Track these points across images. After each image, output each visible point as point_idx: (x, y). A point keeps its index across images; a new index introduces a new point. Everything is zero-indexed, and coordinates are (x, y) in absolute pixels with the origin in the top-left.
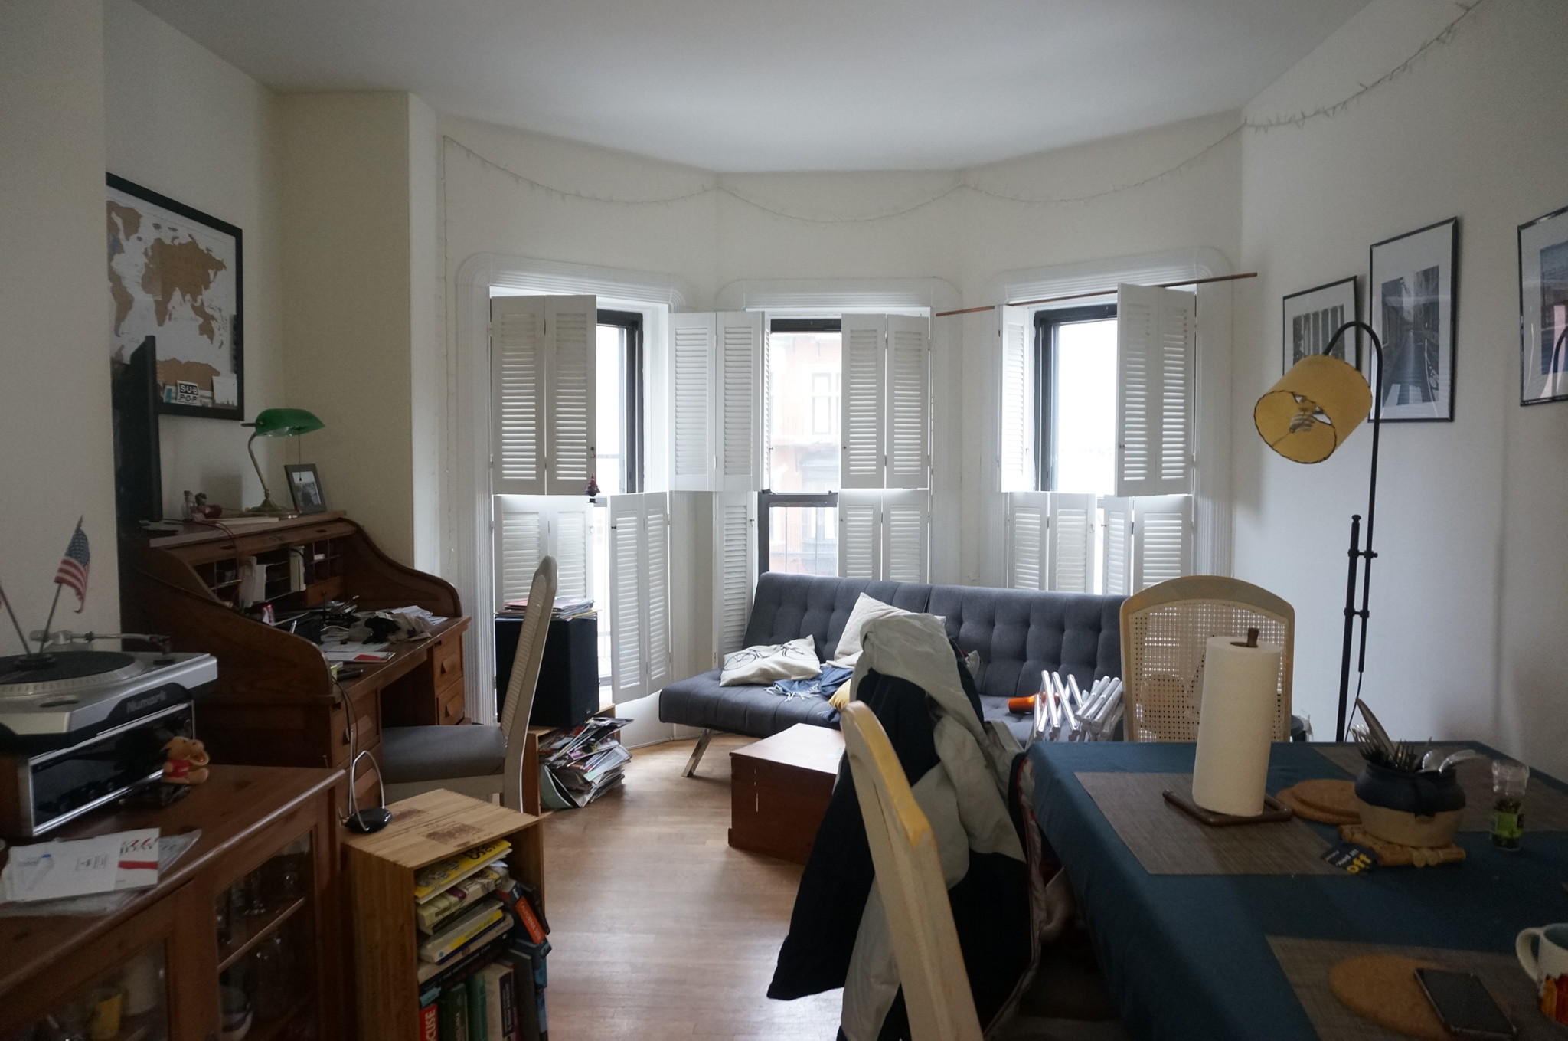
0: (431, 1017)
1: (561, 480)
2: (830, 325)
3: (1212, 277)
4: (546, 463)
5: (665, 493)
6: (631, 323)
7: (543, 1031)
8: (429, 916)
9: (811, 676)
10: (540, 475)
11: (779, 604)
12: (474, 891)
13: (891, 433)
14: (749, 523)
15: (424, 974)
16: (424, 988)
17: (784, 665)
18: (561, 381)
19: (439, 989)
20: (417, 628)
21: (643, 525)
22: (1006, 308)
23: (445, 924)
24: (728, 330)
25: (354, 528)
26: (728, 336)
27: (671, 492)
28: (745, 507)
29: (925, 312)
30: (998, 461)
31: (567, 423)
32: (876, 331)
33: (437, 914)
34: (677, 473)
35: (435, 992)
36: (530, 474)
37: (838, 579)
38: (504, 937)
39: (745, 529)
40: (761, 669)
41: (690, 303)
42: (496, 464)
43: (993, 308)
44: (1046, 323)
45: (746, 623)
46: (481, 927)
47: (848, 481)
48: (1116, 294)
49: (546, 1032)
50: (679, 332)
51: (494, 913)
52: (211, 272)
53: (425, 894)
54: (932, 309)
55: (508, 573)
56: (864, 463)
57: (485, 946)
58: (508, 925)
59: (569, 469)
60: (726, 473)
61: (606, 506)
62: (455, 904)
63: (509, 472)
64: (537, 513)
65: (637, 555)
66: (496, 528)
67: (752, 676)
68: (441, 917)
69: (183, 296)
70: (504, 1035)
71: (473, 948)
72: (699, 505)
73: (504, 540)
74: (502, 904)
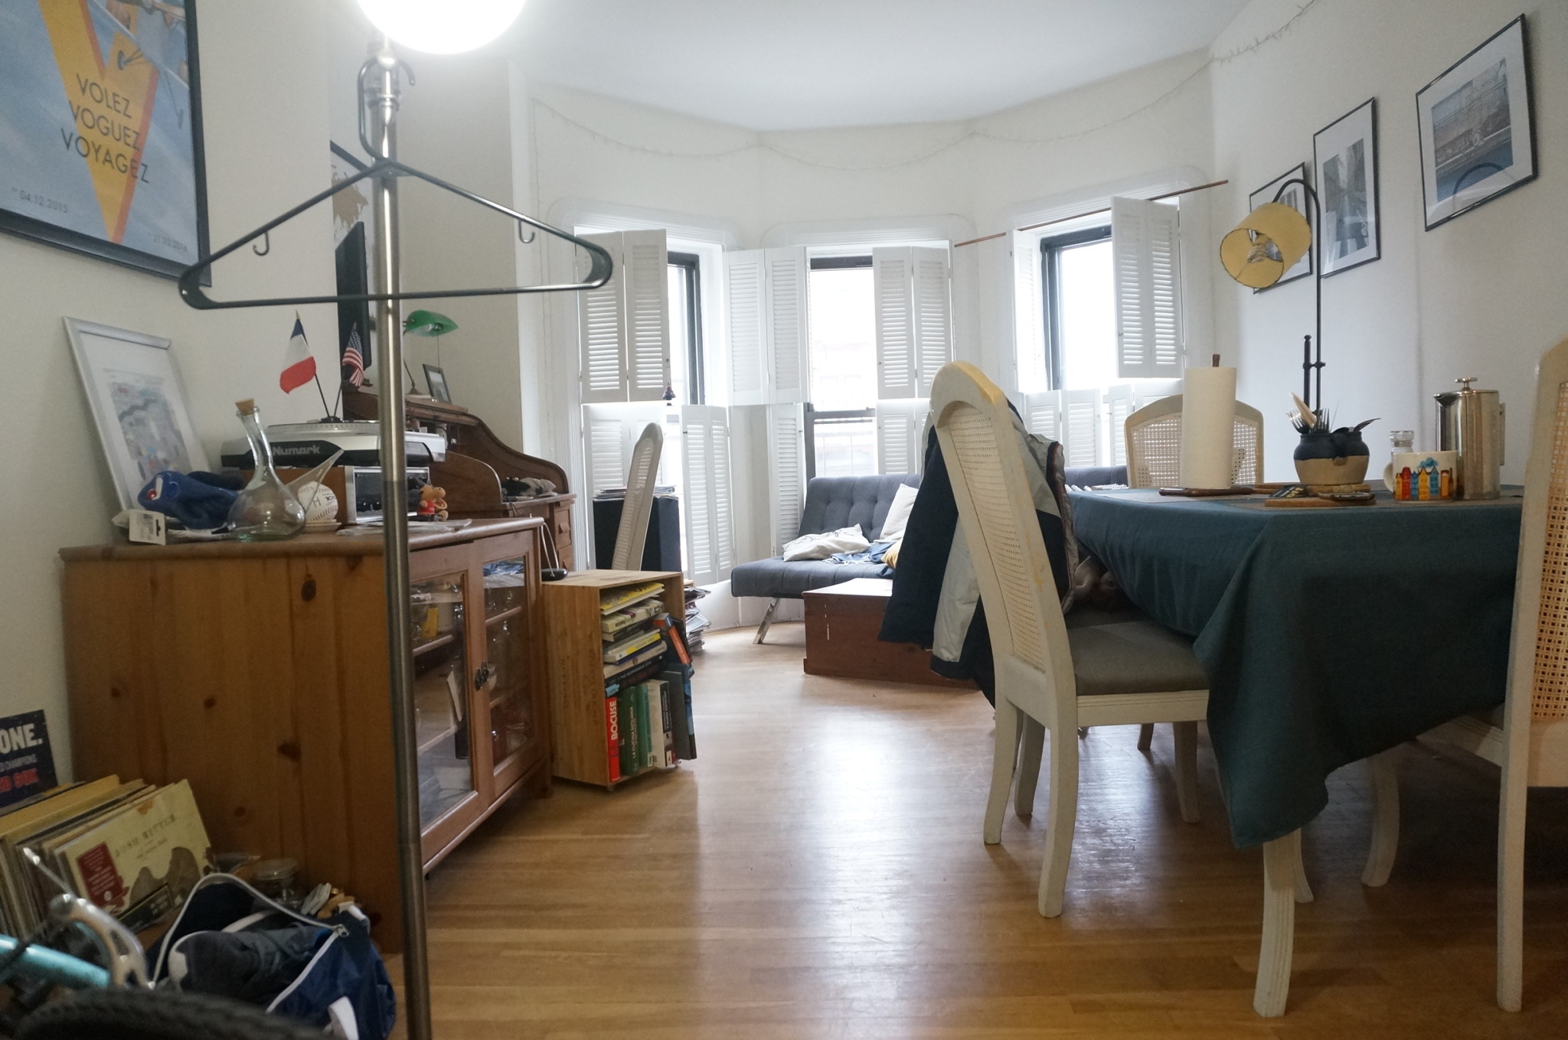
0: (613, 704)
1: (642, 389)
2: (865, 262)
3: (1190, 187)
4: (627, 374)
5: (723, 409)
6: (690, 263)
7: (691, 733)
8: (612, 625)
9: (862, 550)
10: (623, 385)
11: (828, 502)
12: (641, 614)
13: (920, 349)
14: (798, 434)
15: (609, 671)
16: (608, 682)
17: (838, 543)
18: (640, 304)
19: (618, 686)
21: (709, 434)
22: (1016, 234)
23: (623, 635)
24: (775, 264)
25: (477, 422)
26: (775, 269)
27: (730, 407)
28: (795, 419)
29: (945, 244)
30: (1015, 365)
31: (646, 339)
32: (902, 261)
33: (617, 625)
34: (734, 390)
35: (614, 688)
36: (614, 384)
37: (877, 477)
38: (661, 657)
39: (795, 439)
40: (818, 547)
41: (740, 243)
42: (585, 377)
43: (1004, 234)
44: (1051, 247)
45: (799, 521)
46: (645, 643)
47: (884, 392)
48: (1110, 211)
49: (694, 735)
50: (732, 267)
51: (654, 635)
53: (609, 609)
54: (951, 242)
55: (596, 473)
56: (898, 376)
57: (648, 660)
58: (663, 648)
59: (648, 378)
60: (777, 388)
62: (628, 621)
63: (597, 384)
64: (619, 421)
65: (705, 458)
66: (586, 434)
67: (812, 552)
68: (619, 628)
69: (342, 222)
70: (664, 732)
71: (641, 659)
72: (755, 417)
73: (593, 443)
74: (659, 630)
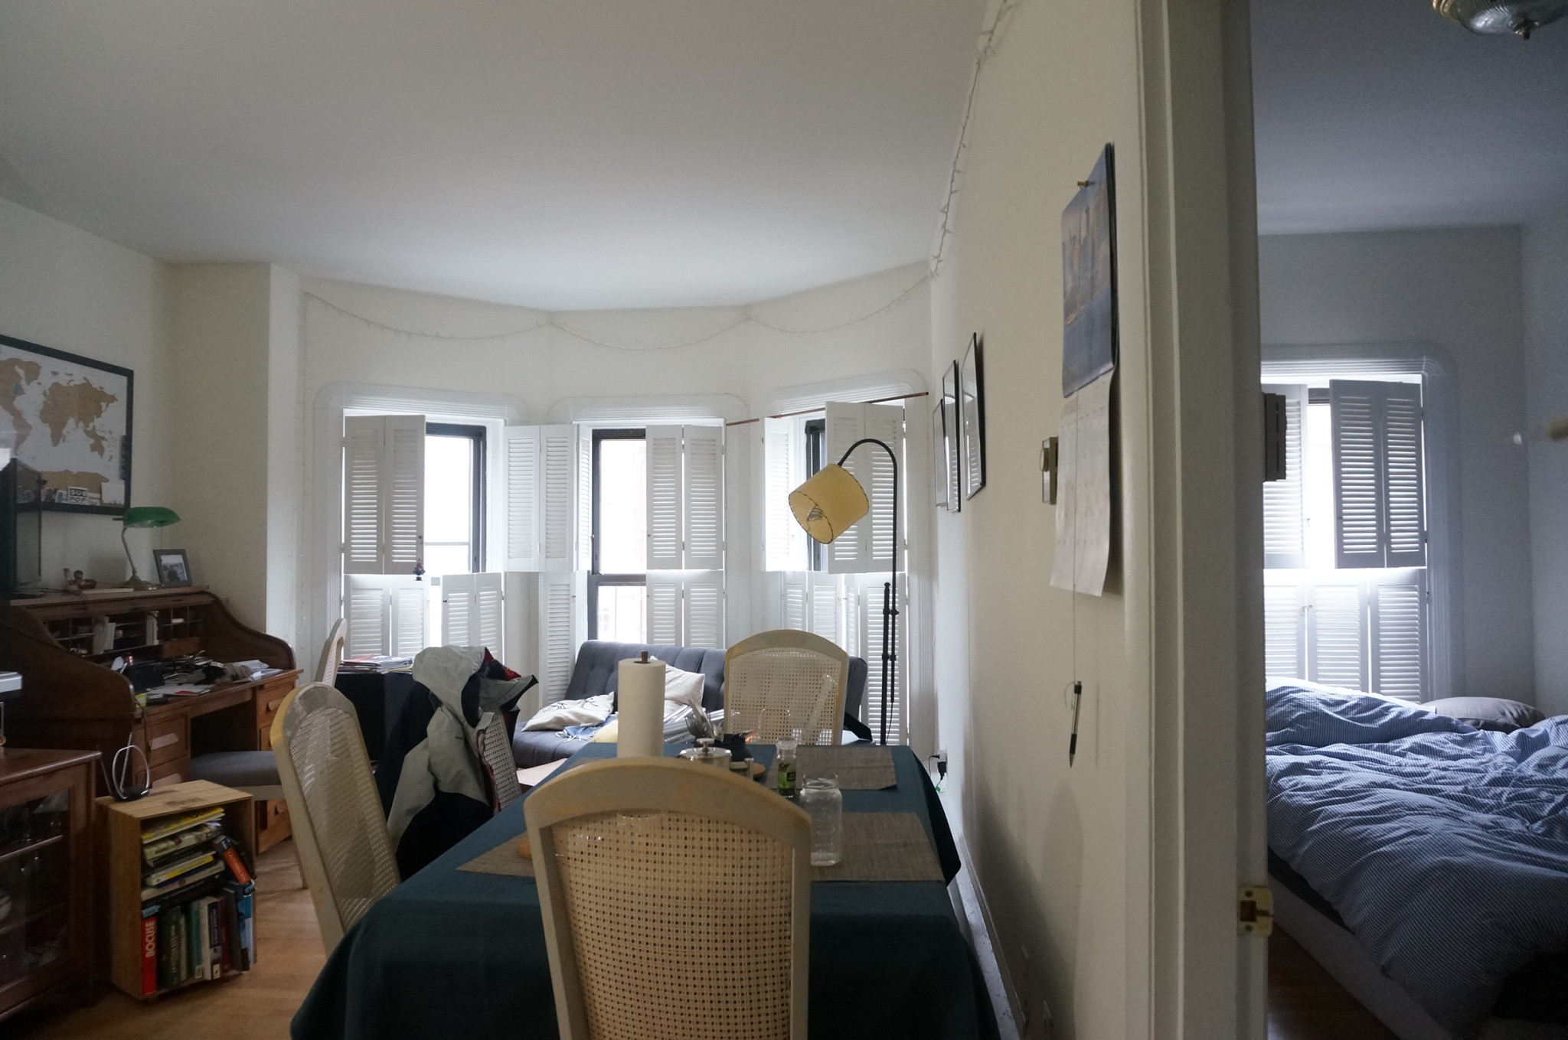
0: (150, 926)
1: (397, 563)
2: (638, 434)
3: (912, 393)
4: (384, 548)
5: (500, 574)
6: (478, 434)
7: (243, 947)
8: (151, 853)
9: (596, 724)
10: (379, 558)
11: (593, 667)
12: (189, 840)
13: (688, 523)
14: (571, 599)
15: (147, 894)
16: (145, 904)
17: (576, 715)
18: (398, 483)
19: (159, 907)
20: (239, 674)
21: (475, 600)
22: (768, 422)
23: (165, 861)
24: (549, 440)
25: (211, 599)
26: (549, 444)
27: (506, 573)
28: (568, 585)
29: (719, 422)
31: (401, 517)
32: (674, 439)
33: (157, 852)
34: (509, 557)
35: (155, 909)
36: (371, 557)
37: (646, 646)
38: (217, 877)
39: (568, 604)
40: (556, 718)
41: (525, 417)
42: (346, 548)
43: (758, 420)
44: (815, 430)
45: (569, 683)
46: (193, 866)
47: (652, 563)
48: (824, 411)
49: (246, 949)
50: (511, 441)
51: (208, 857)
52: (103, 405)
53: (148, 838)
54: (726, 420)
55: (355, 638)
56: (666, 549)
57: (199, 881)
58: (220, 868)
59: (403, 554)
60: (547, 557)
61: (439, 585)
62: (173, 847)
63: (357, 556)
64: (381, 589)
65: (468, 624)
66: (347, 601)
67: (548, 723)
68: (159, 855)
69: (77, 424)
70: (211, 947)
71: (189, 880)
72: (529, 582)
73: (353, 611)
74: (214, 852)
